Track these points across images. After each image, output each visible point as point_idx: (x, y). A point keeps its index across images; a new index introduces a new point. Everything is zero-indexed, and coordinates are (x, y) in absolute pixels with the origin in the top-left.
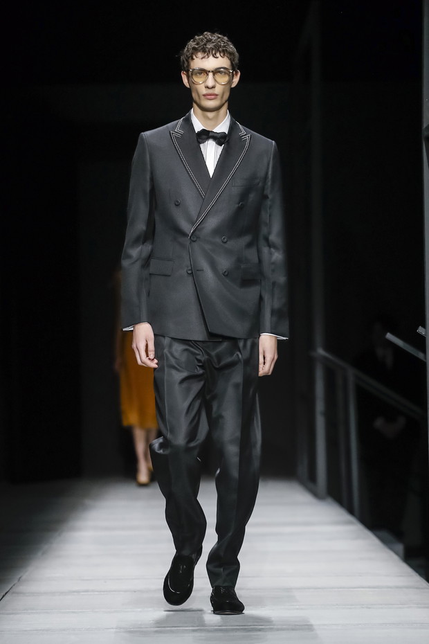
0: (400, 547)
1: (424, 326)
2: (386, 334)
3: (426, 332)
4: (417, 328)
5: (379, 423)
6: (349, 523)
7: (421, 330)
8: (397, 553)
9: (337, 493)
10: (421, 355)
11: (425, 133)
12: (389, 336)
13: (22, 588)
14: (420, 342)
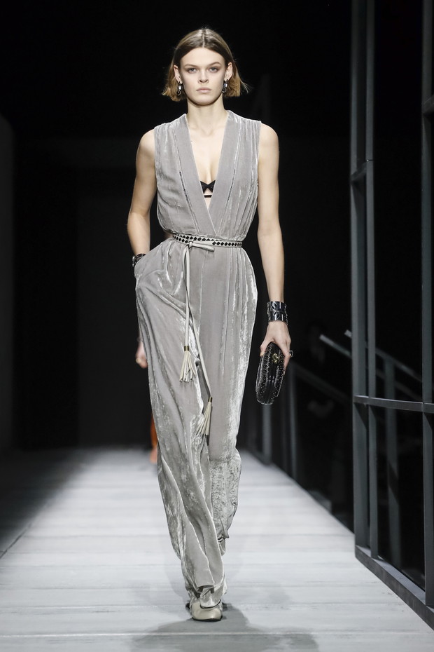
0: (328, 504)
1: (351, 330)
2: (319, 336)
3: (352, 335)
4: (345, 331)
5: (313, 406)
6: (289, 484)
7: (348, 333)
8: (325, 507)
9: (278, 460)
10: (347, 353)
11: (352, 179)
12: (323, 338)
13: (33, 533)
14: (347, 343)
